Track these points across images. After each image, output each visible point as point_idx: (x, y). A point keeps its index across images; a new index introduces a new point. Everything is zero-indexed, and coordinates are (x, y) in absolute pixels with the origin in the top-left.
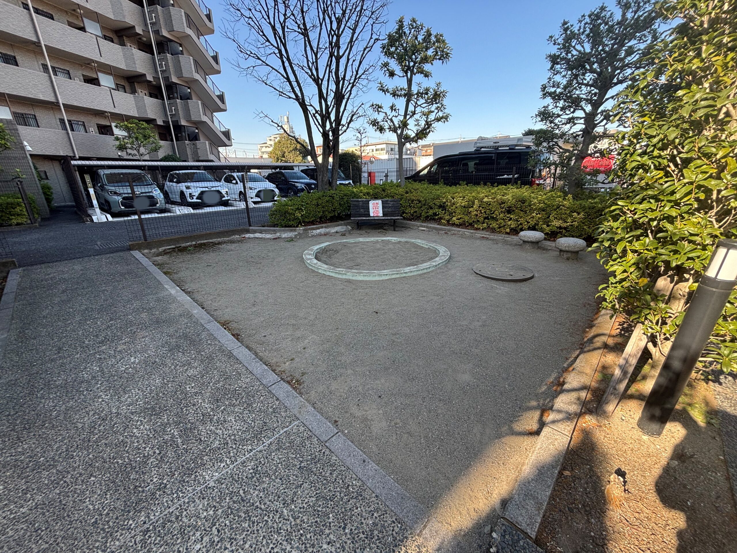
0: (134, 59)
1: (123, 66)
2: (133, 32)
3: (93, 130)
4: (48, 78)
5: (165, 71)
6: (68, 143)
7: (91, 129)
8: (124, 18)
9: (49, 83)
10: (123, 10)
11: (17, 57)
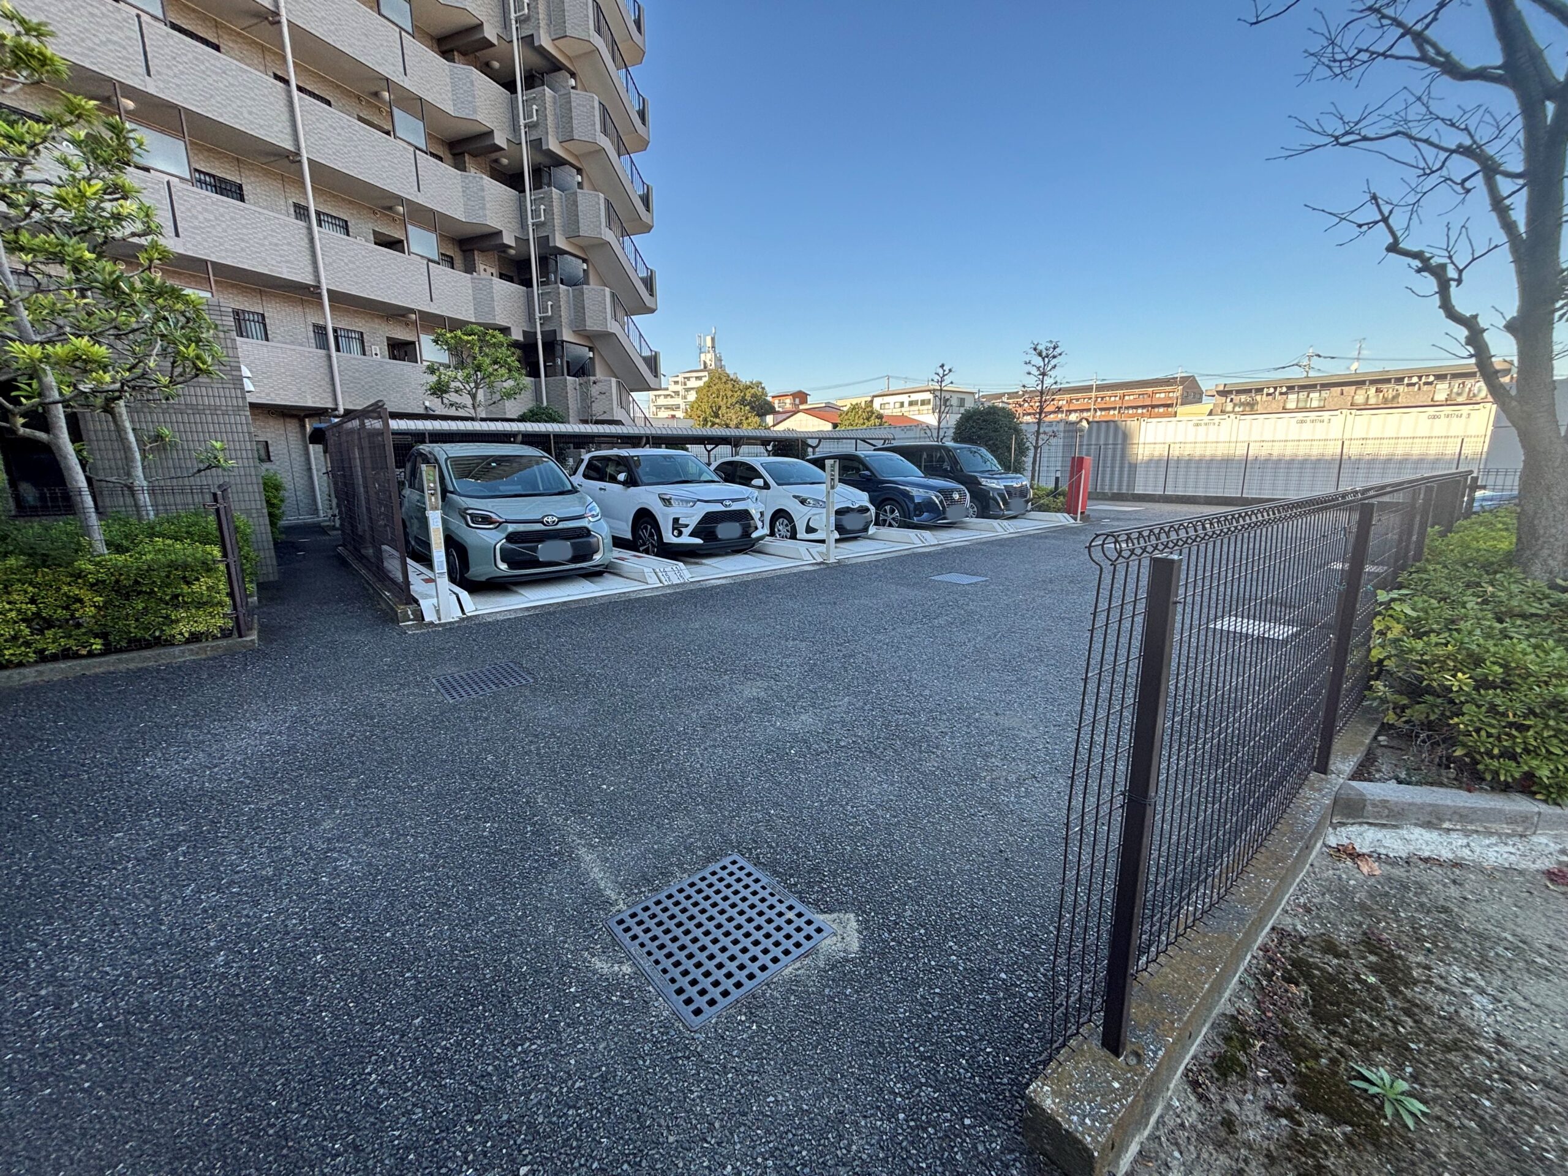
0: (483, 198)
1: (459, 214)
2: (488, 143)
3: (378, 349)
4: (305, 231)
5: (543, 224)
6: (327, 379)
7: (376, 349)
8: (475, 112)
9: (305, 243)
10: (474, 97)
11: (244, 187)
